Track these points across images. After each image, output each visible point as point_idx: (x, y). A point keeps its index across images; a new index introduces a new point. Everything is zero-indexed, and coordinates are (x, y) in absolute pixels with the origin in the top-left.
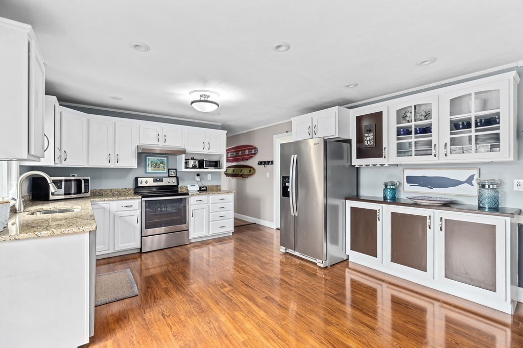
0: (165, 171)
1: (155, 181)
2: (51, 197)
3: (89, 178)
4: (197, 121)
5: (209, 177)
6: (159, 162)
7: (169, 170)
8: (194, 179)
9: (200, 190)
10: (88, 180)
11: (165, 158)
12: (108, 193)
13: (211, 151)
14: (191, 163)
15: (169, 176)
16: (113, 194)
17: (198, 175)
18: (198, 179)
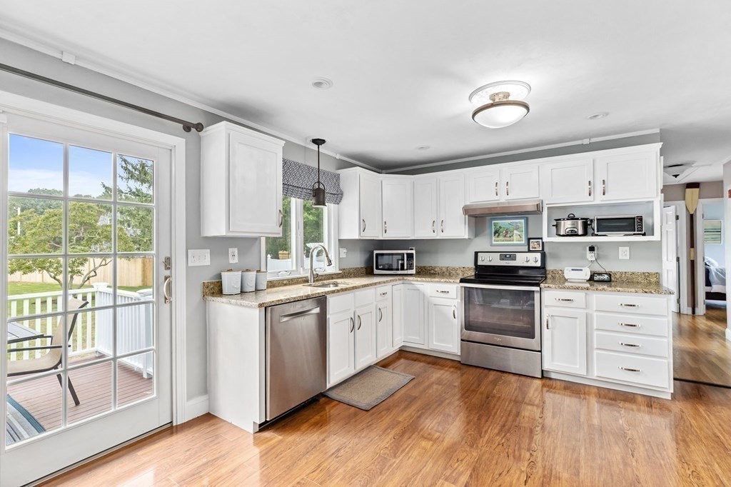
0: (523, 242)
1: (503, 257)
2: (376, 271)
3: (414, 252)
4: (586, 141)
5: (624, 253)
6: (511, 228)
7: (529, 239)
8: (584, 257)
9: (591, 279)
10: (413, 254)
11: (523, 221)
12: (444, 272)
13: (611, 198)
14: (566, 226)
15: (529, 251)
16: (450, 274)
17: (592, 249)
18: (591, 256)
